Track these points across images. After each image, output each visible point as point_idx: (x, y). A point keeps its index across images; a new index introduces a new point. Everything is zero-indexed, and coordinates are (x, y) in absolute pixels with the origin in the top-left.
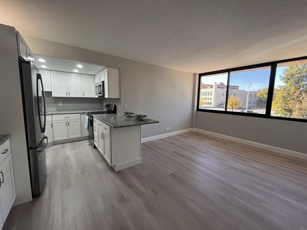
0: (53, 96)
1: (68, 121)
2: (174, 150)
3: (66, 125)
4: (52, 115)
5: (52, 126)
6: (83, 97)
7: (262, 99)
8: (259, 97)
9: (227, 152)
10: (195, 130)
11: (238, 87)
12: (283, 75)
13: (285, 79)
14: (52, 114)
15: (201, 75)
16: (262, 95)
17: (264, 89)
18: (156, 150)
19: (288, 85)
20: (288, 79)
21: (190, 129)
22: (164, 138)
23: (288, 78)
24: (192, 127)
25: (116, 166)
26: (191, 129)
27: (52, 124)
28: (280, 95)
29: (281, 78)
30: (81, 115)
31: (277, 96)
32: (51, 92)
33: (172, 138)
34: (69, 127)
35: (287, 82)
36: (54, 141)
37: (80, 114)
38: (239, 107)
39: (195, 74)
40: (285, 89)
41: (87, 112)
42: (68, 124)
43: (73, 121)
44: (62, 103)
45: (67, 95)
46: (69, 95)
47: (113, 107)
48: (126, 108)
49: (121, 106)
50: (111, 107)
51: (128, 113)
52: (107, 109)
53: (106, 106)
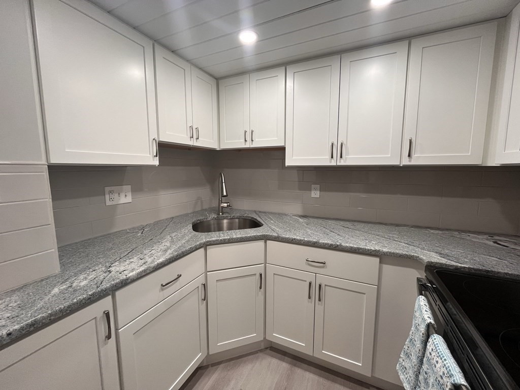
0: (288, 163)
1: (321, 279)
3: (310, 297)
6: (406, 162)
27: (262, 277)
32: (282, 149)
34: (319, 307)
42: (316, 292)
45: (332, 157)
46: (341, 157)
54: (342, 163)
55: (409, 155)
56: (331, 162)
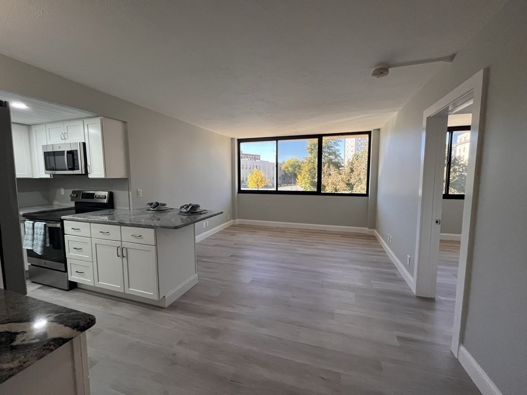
2: (231, 254)
7: (288, 174)
9: (290, 240)
10: (238, 221)
11: (259, 156)
15: (240, 141)
18: (204, 260)
20: (312, 150)
21: (231, 222)
22: (201, 241)
24: (234, 218)
25: (166, 297)
26: (232, 220)
28: (307, 169)
33: (212, 239)
35: (312, 153)
38: (266, 184)
39: (232, 139)
40: (310, 161)
47: (105, 196)
48: (141, 196)
49: (130, 193)
50: (99, 197)
51: (158, 204)
52: (75, 203)
53: (77, 195)
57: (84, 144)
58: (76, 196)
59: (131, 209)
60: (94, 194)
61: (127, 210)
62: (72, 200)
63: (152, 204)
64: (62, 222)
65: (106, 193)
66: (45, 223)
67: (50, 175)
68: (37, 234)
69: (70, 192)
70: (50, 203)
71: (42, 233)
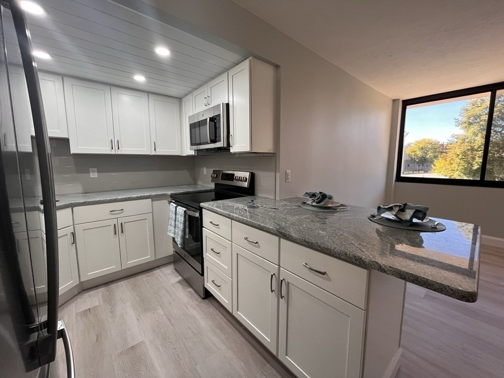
1: (120, 221)
3: (115, 234)
4: (74, 208)
5: (74, 242)
6: (154, 153)
7: (414, 158)
8: (409, 155)
12: (460, 118)
13: (465, 123)
14: (72, 206)
15: (407, 103)
16: (414, 152)
17: (417, 142)
19: (470, 134)
20: (470, 124)
23: (469, 122)
27: (73, 234)
28: (457, 151)
29: (456, 122)
30: (154, 202)
31: (452, 152)
32: (67, 140)
34: (122, 238)
36: (81, 283)
37: (151, 199)
39: (394, 100)
40: (464, 140)
41: (169, 193)
42: (119, 230)
43: (132, 218)
44: (98, 172)
45: (112, 149)
46: (119, 149)
47: (246, 178)
48: (290, 181)
49: (278, 175)
50: (240, 179)
51: (324, 196)
52: (216, 184)
53: (217, 175)
54: (119, 152)
55: (155, 150)
56: (111, 152)
57: (228, 105)
58: (216, 177)
59: (277, 198)
60: (234, 174)
61: (271, 199)
62: (212, 181)
63: (314, 195)
64: (200, 210)
65: (247, 175)
66: (185, 209)
67: (195, 150)
68: (178, 221)
69: (211, 171)
70: (195, 183)
71: (182, 221)
